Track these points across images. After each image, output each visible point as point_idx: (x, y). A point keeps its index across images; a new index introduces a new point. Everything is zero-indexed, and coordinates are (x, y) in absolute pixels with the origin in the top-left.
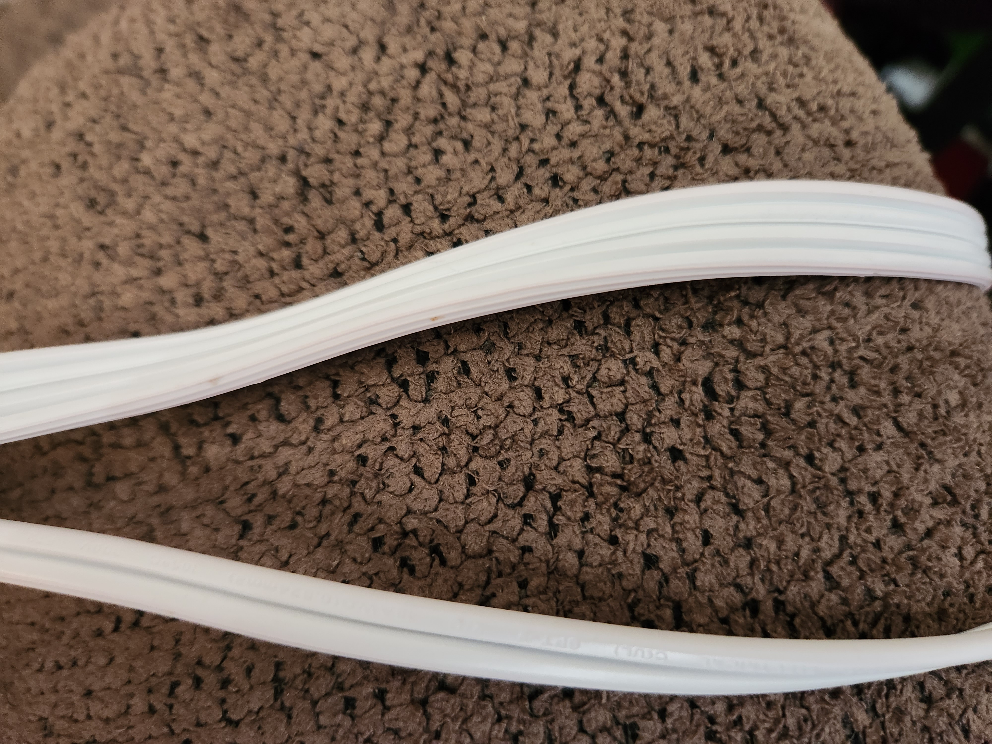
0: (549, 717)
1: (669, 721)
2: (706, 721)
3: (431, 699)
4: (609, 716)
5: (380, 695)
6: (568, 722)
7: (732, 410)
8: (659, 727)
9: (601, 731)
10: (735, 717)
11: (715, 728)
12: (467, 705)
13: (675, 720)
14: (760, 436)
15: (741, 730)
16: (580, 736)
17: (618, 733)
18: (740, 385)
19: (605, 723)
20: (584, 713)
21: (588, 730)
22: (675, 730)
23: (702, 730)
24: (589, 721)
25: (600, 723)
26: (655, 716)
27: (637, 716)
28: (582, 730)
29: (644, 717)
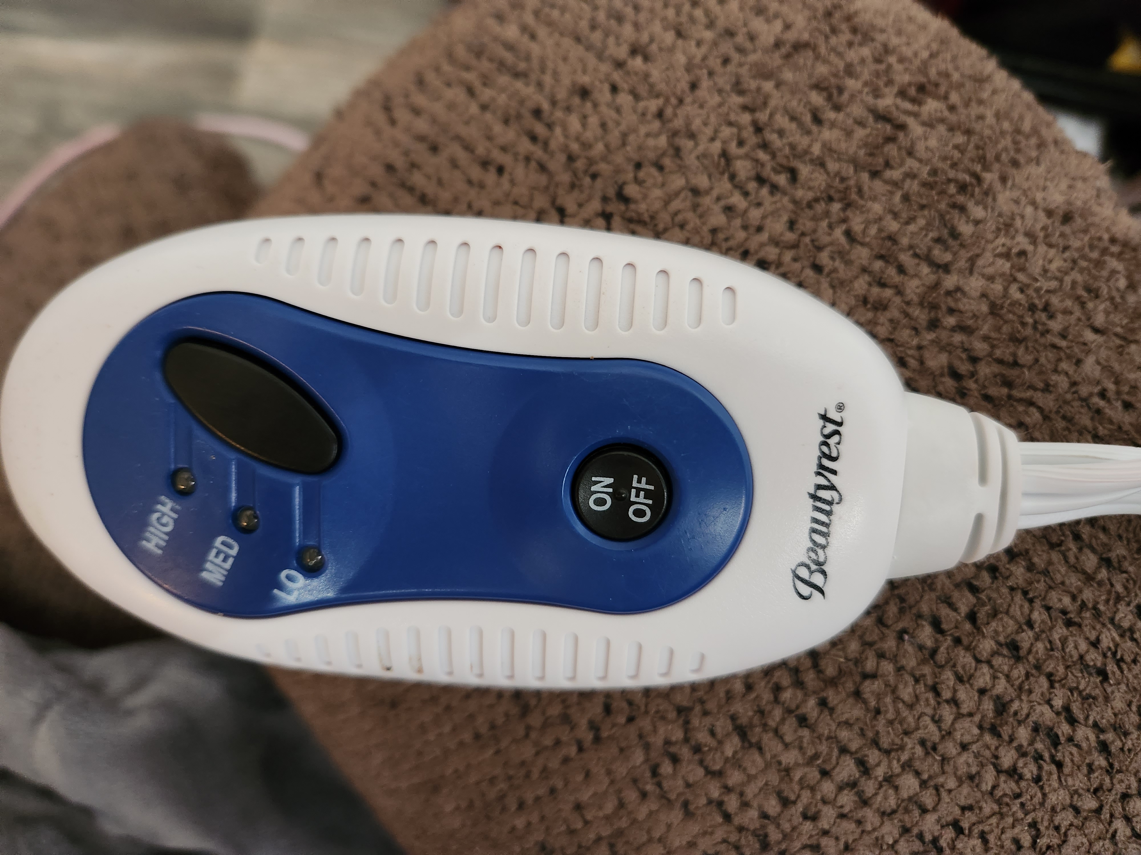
0: (952, 663)
1: (1036, 626)
2: (1060, 615)
3: (861, 688)
4: (993, 643)
5: (823, 703)
6: (966, 660)
7: (976, 381)
8: (1031, 633)
9: (992, 656)
10: (1079, 603)
11: (1068, 616)
12: (889, 681)
13: (1040, 625)
14: (1005, 391)
15: (1088, 609)
16: (979, 666)
17: (1005, 651)
18: (974, 360)
19: (992, 649)
20: (974, 649)
21: (983, 659)
22: (1043, 631)
23: (1060, 622)
24: (980, 653)
25: (989, 650)
26: (1025, 627)
27: (1012, 633)
28: (978, 661)
29: (1017, 632)
